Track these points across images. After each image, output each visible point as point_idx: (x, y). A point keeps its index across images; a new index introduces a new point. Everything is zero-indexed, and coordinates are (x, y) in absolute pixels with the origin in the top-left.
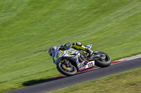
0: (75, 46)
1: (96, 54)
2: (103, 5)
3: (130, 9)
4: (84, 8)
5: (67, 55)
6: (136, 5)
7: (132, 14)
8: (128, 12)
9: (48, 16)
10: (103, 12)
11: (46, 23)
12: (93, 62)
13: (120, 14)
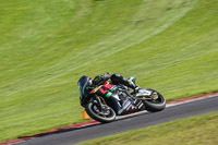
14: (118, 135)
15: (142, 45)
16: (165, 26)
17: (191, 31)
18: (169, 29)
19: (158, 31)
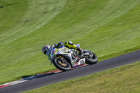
0: (67, 45)
1: (84, 52)
5: (61, 53)
12: (84, 59)
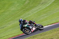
2: (27, 7)
3: (38, 8)
4: (19, 9)
6: (40, 7)
7: (39, 11)
8: (37, 10)
9: (4, 13)
10: (27, 10)
11: (3, 16)
13: (34, 11)
14: (39, 34)
15: (44, 9)
16: (50, 4)
17: (57, 5)
18: (51, 4)
19: (48, 5)
